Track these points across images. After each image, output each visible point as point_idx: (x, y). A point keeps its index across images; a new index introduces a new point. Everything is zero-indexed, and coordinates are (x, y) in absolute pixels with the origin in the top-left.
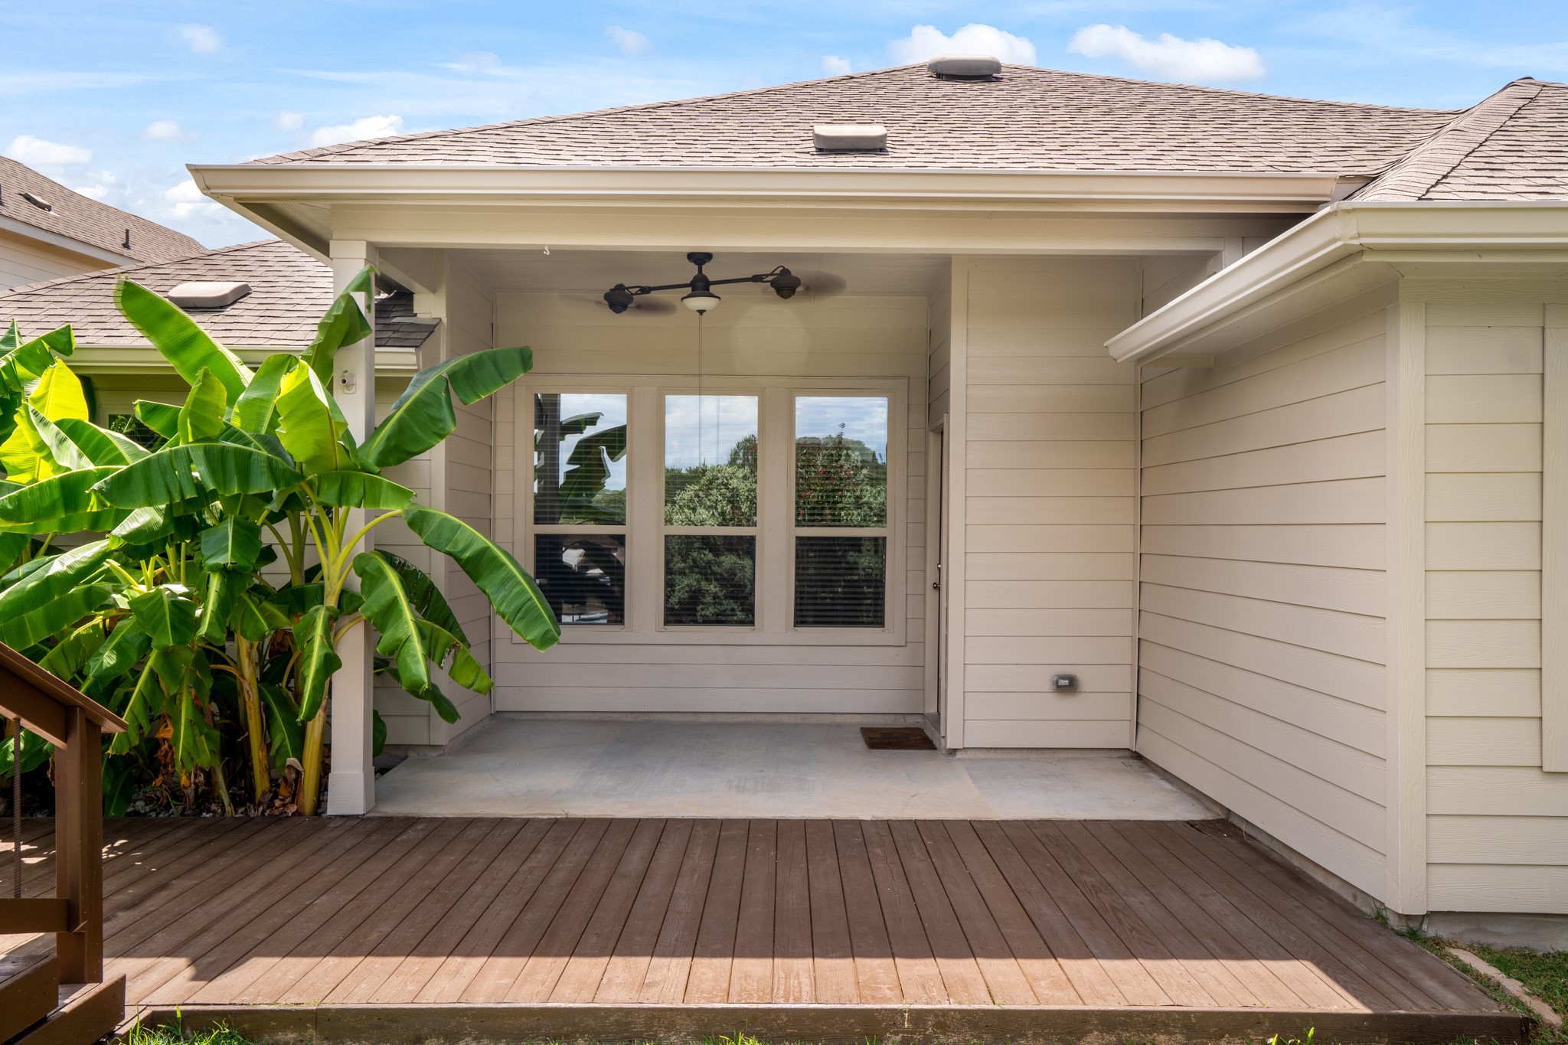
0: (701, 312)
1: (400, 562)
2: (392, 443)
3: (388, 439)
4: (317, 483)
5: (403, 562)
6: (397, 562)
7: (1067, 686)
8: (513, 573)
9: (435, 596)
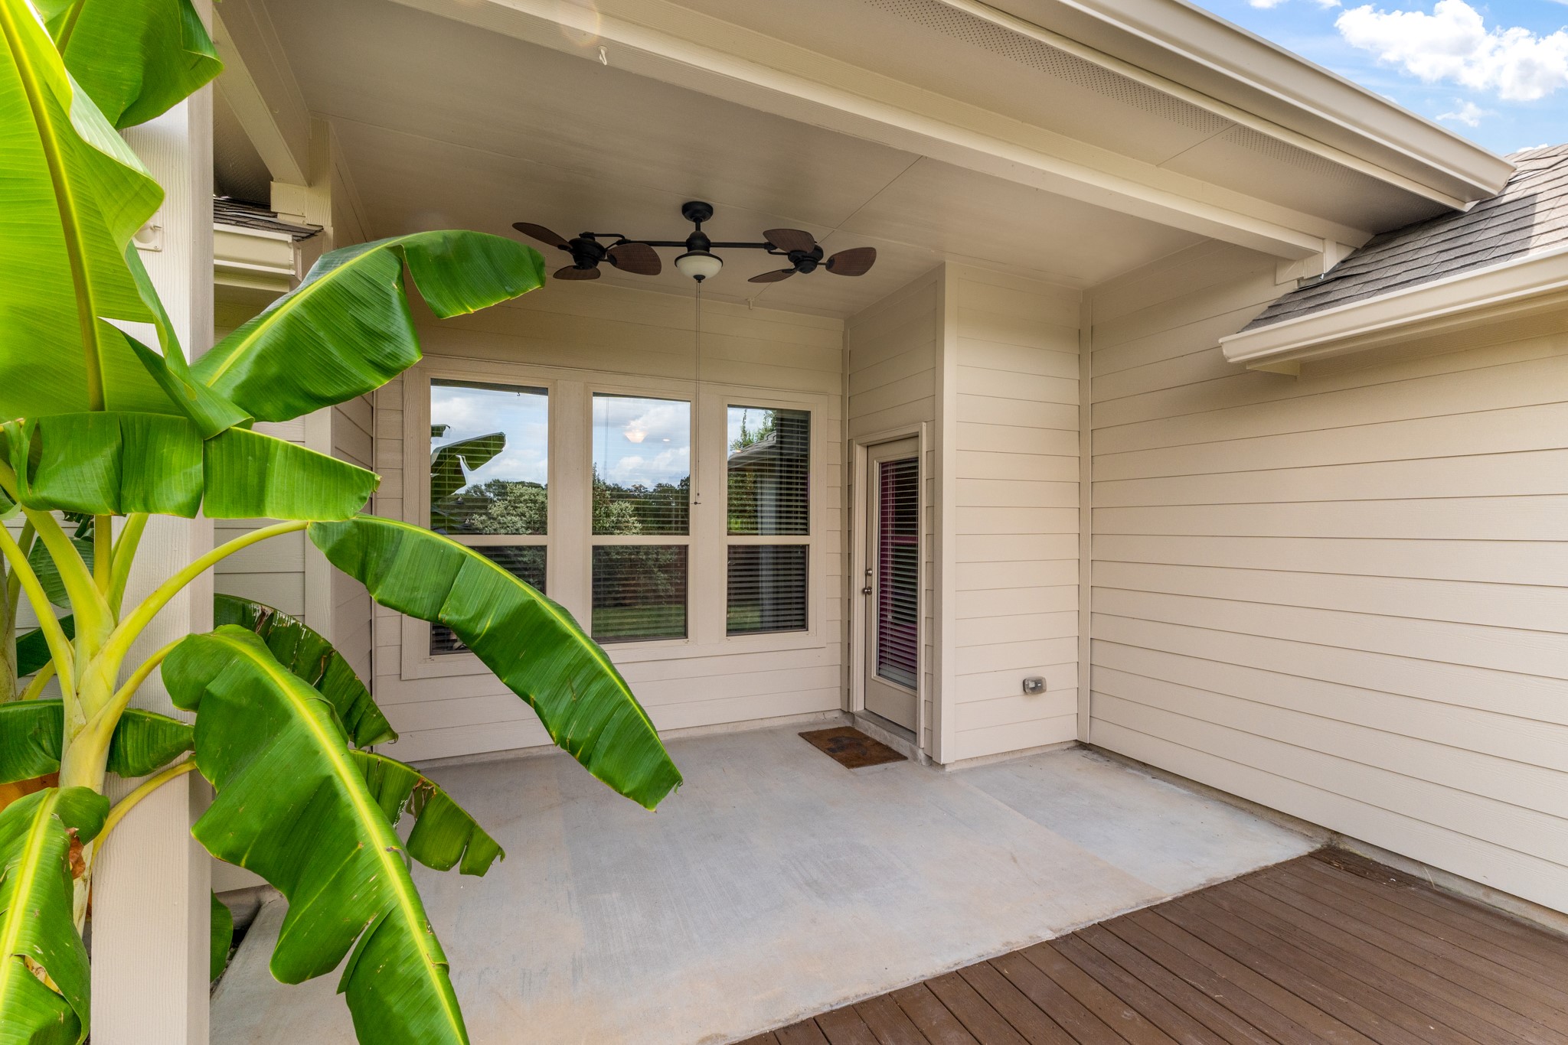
0: (699, 278)
1: (263, 614)
2: (273, 369)
3: (262, 359)
4: (26, 445)
5: (269, 612)
6: (258, 614)
7: (1034, 687)
8: (587, 653)
9: (334, 665)
